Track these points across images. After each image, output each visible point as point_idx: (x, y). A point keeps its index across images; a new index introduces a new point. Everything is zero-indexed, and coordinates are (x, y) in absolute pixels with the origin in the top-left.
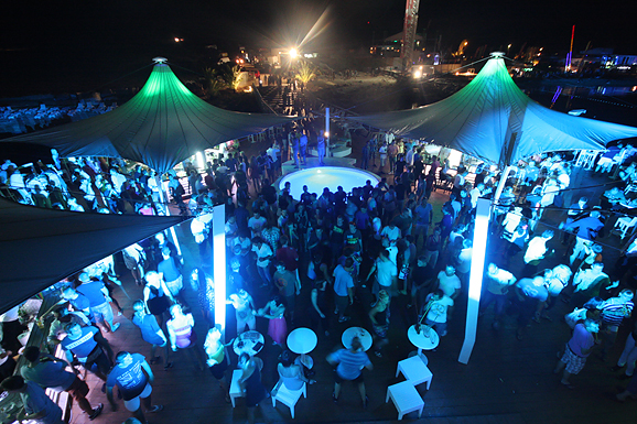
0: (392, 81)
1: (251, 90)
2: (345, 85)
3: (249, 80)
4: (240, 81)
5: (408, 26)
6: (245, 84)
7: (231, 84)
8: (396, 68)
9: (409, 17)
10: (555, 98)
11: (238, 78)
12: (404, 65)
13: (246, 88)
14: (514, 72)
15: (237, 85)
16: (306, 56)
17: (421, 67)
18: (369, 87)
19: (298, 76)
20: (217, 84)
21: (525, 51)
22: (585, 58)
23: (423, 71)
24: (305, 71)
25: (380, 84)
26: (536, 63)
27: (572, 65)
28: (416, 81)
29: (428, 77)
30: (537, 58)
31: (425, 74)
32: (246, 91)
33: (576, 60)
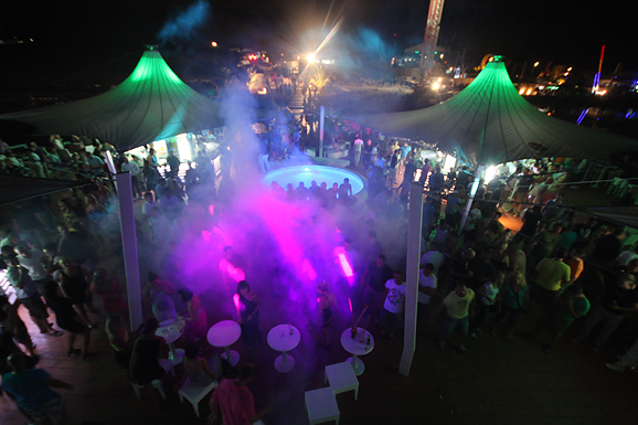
0: (409, 91)
1: (264, 91)
2: (360, 92)
3: (264, 82)
4: (254, 83)
5: (429, 37)
6: (260, 86)
7: (245, 85)
8: (414, 79)
9: (431, 28)
10: (581, 118)
11: (253, 79)
12: (422, 75)
13: (260, 89)
14: (538, 89)
15: (251, 86)
16: (324, 62)
17: (440, 79)
18: (384, 95)
19: (312, 81)
21: (551, 69)
22: (615, 80)
23: (443, 83)
24: (320, 76)
25: (396, 94)
26: (561, 82)
27: (600, 86)
28: (434, 93)
29: (448, 89)
30: (564, 77)
31: (444, 87)
32: (260, 93)
33: (605, 81)
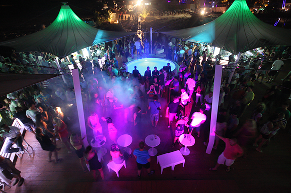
0: (189, 16)
1: (117, 22)
2: (165, 19)
3: (116, 17)
4: (112, 18)
6: (115, 19)
7: (107, 19)
8: (192, 9)
10: (276, 24)
11: (111, 16)
12: (196, 8)
13: (115, 21)
14: (254, 11)
15: (110, 20)
16: (145, 4)
17: (205, 9)
18: (177, 20)
19: (141, 15)
20: (101, 19)
23: (206, 11)
24: (145, 12)
25: (183, 18)
26: (266, 6)
27: (286, 7)
28: (202, 16)
29: (208, 14)
30: (267, 3)
31: (207, 12)
32: (115, 23)
33: (288, 4)
